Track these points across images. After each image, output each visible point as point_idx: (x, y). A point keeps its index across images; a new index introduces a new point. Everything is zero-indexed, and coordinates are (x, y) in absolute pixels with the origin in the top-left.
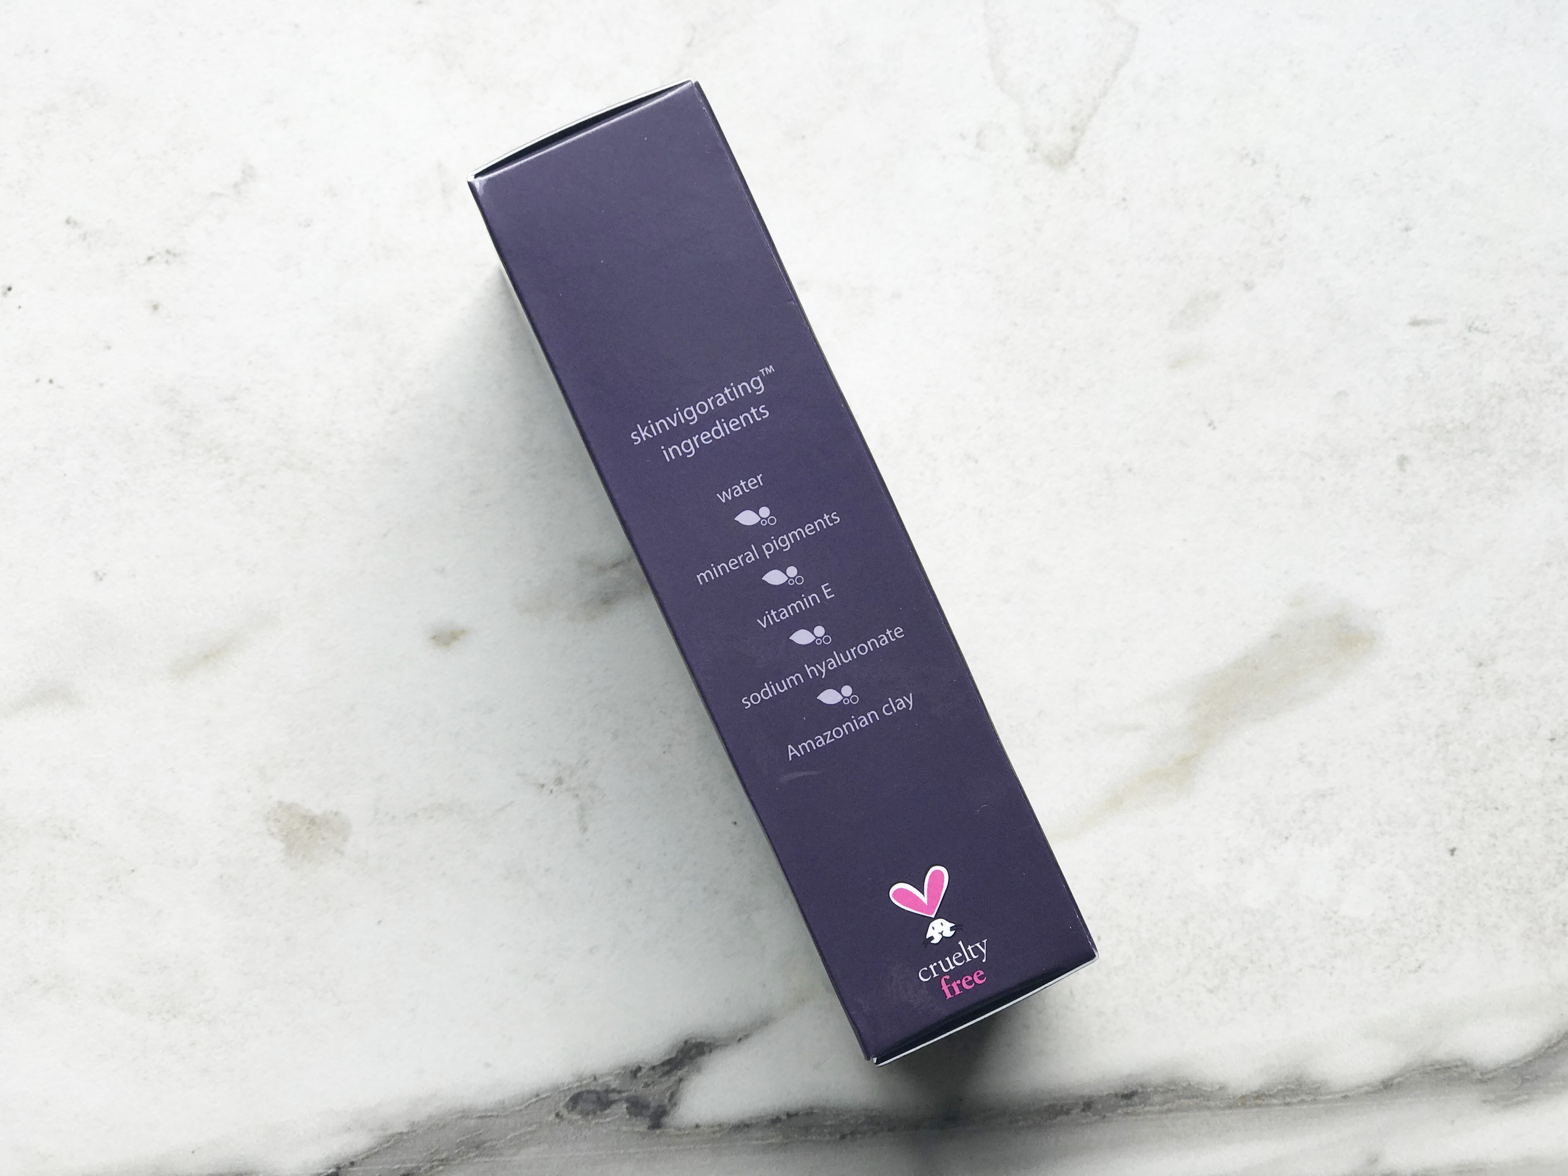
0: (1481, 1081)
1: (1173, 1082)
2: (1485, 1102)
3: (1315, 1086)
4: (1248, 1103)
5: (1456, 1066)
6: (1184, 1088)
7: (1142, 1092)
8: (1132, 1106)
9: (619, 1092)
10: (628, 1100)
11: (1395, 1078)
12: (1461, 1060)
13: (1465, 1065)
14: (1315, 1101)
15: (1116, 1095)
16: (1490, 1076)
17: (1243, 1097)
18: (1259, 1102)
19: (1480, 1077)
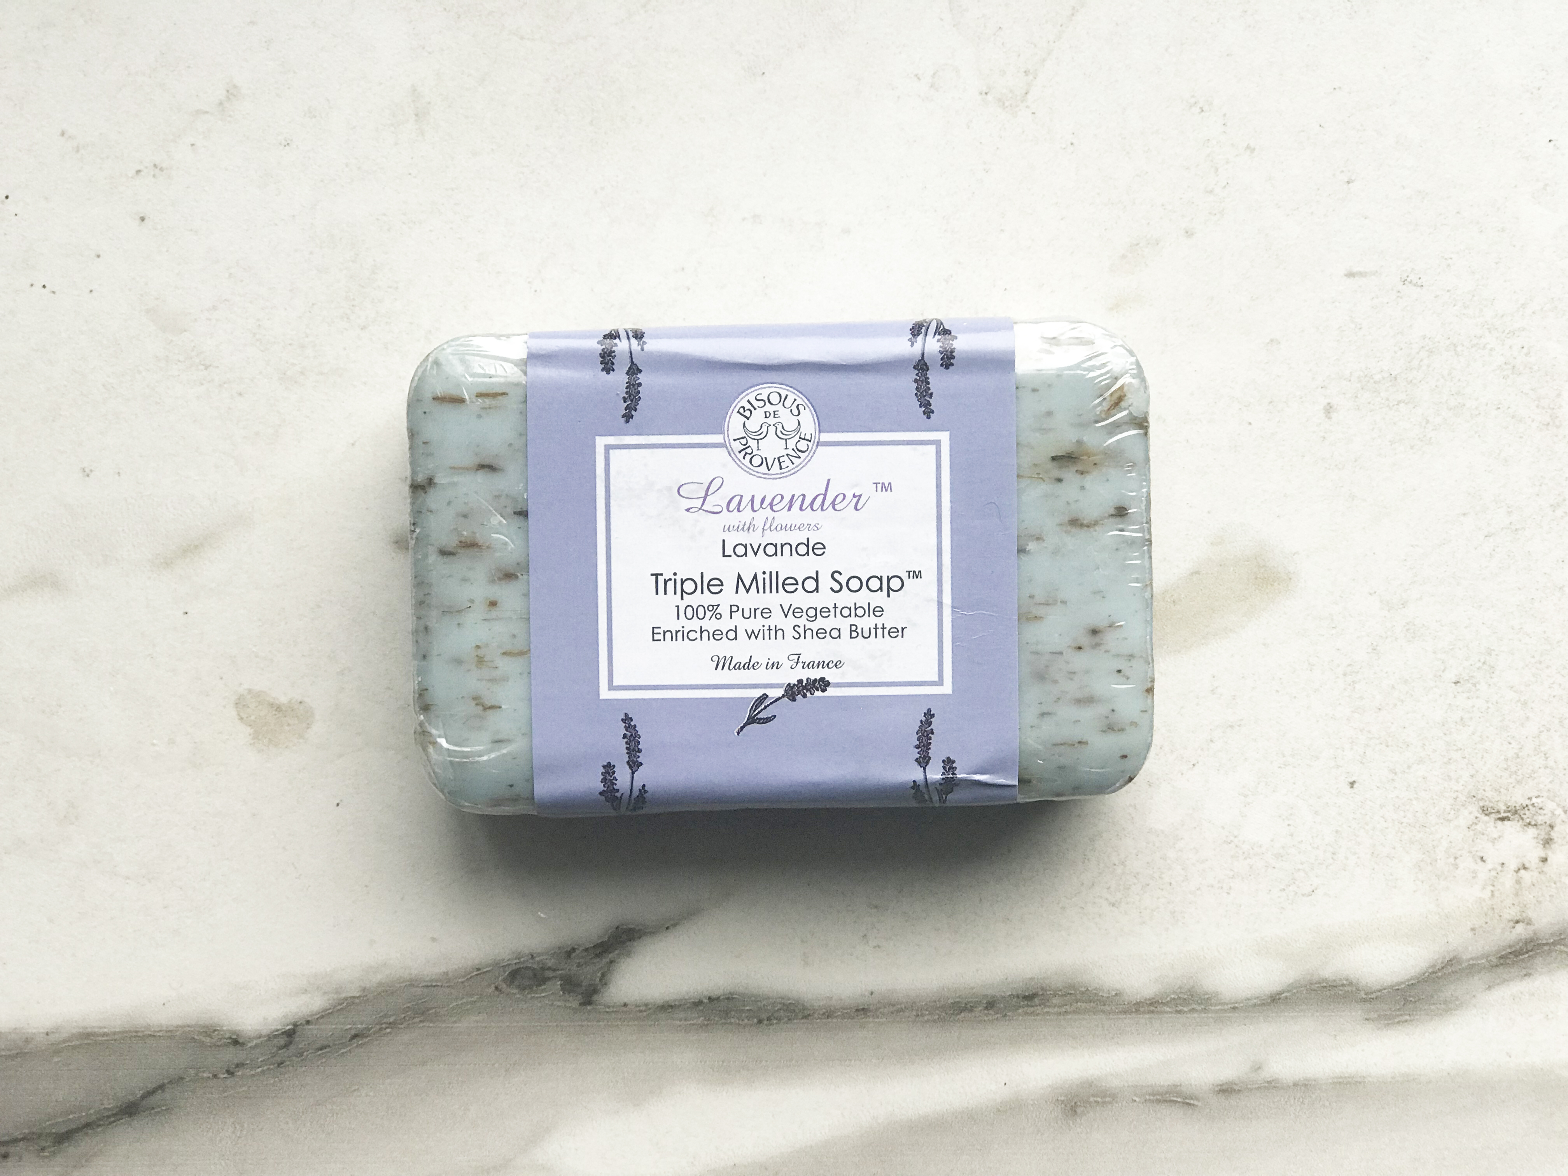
0: (1364, 1000)
1: (1072, 986)
2: (1367, 1019)
3: (1207, 996)
4: (1142, 1009)
5: (1343, 985)
6: (1083, 993)
7: (1042, 994)
8: (1033, 1006)
9: (554, 970)
10: (561, 978)
11: (1282, 994)
12: (1347, 980)
13: (1351, 984)
14: (1205, 1010)
15: (1018, 997)
16: (1373, 996)
17: (1138, 1004)
18: (1152, 1008)
19: (1364, 996)
